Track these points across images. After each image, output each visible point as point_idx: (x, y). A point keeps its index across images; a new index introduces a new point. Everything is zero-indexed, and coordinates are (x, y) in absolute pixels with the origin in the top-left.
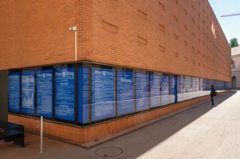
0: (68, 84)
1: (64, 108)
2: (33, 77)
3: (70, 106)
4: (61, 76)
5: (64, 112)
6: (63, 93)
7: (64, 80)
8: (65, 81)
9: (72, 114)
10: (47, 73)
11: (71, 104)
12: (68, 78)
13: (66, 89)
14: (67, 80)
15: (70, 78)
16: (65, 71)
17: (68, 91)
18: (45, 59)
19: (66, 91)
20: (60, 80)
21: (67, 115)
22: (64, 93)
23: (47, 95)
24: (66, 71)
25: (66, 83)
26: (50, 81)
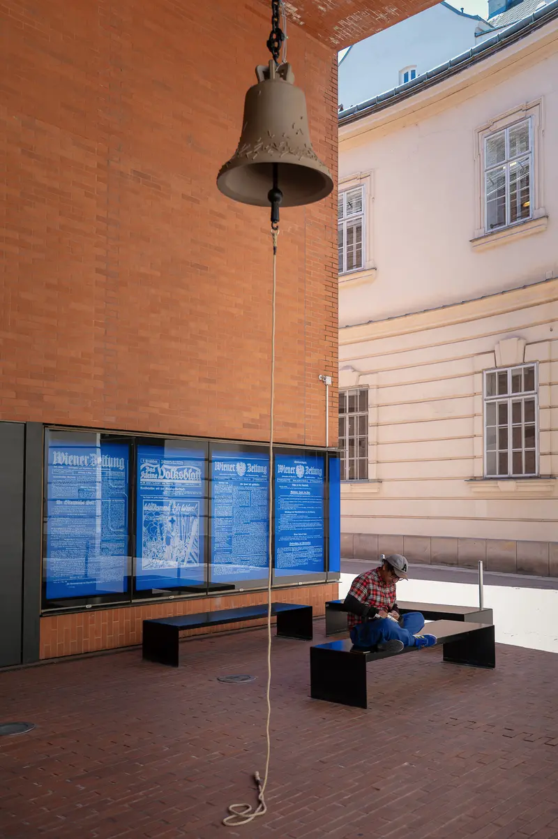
0: (309, 493)
1: (300, 548)
2: (199, 470)
3: (314, 542)
4: (292, 475)
5: (300, 558)
6: (298, 514)
7: (301, 484)
8: (302, 487)
9: (318, 558)
10: (253, 463)
11: (316, 536)
12: (309, 481)
13: (306, 505)
14: (307, 485)
15: (315, 482)
16: (302, 464)
17: (310, 510)
18: (245, 426)
19: (304, 510)
20: (289, 484)
21: (307, 563)
22: (301, 514)
23: (251, 521)
24: (304, 465)
25: (306, 490)
26: (262, 484)
